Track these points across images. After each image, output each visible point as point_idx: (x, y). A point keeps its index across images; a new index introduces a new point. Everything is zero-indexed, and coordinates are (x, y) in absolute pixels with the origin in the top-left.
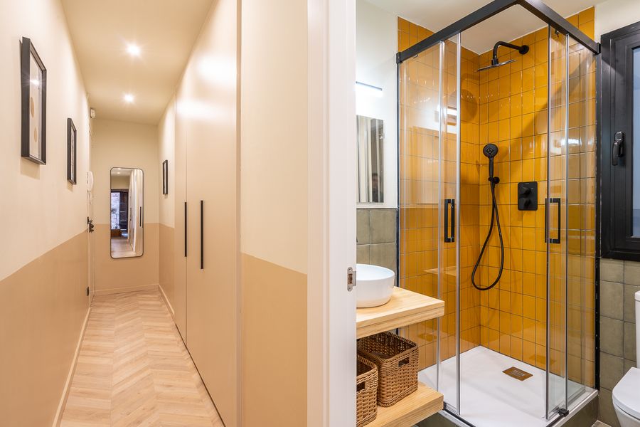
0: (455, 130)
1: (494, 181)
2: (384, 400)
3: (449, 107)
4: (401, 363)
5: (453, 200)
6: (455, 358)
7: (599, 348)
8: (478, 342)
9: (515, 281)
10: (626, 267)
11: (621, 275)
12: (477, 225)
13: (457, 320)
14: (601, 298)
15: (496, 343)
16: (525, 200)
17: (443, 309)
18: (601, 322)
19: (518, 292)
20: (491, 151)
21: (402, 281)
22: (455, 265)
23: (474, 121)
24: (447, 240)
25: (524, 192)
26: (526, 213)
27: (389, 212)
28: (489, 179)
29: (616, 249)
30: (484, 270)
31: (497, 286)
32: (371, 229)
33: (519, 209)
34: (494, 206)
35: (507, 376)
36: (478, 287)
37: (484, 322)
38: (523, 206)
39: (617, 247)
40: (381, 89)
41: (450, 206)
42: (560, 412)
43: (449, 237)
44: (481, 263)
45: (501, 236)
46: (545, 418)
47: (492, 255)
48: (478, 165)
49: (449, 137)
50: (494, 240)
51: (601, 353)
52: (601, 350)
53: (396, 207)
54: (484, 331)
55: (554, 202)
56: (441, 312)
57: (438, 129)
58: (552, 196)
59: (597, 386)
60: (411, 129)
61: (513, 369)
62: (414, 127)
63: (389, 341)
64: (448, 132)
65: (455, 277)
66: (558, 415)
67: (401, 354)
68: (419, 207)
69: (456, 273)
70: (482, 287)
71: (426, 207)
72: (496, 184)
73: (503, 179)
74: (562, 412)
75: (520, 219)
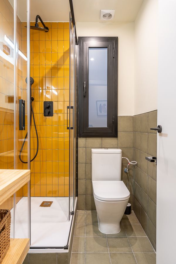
1: (32, 99)
7: (78, 178)
8: (22, 196)
10: (87, 140)
11: (85, 144)
14: (78, 155)
16: (47, 110)
18: (78, 166)
24: (20, 128)
25: (47, 106)
26: (47, 118)
29: (83, 133)
33: (45, 115)
35: (42, 207)
39: (84, 132)
45: (36, 130)
59: (77, 195)
61: (44, 202)
72: (32, 101)
73: (35, 99)
74: (72, 213)
75: (45, 121)
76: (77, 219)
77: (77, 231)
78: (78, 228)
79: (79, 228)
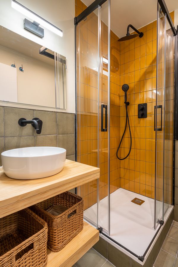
0: (107, 74)
1: (127, 104)
2: (56, 247)
3: (104, 57)
4: (70, 215)
5: (106, 106)
6: (107, 197)
8: (119, 186)
9: (137, 154)
12: (119, 127)
13: (108, 176)
14: (175, 160)
15: (127, 185)
16: (141, 112)
17: (99, 174)
18: (175, 172)
19: (138, 160)
20: (125, 88)
21: (79, 157)
22: (108, 148)
23: (117, 73)
24: (103, 130)
25: (141, 108)
26: (142, 119)
27: (70, 115)
28: (125, 103)
30: (122, 150)
31: (128, 157)
32: (57, 125)
33: (139, 118)
34: (127, 116)
35: (133, 203)
36: (120, 158)
37: (122, 175)
38: (140, 116)
40: (62, 31)
41: (104, 109)
42: (160, 223)
43: (104, 128)
44: (121, 146)
45: (130, 131)
46: (154, 228)
47: (126, 142)
48: (120, 96)
49: (103, 77)
50: (127, 135)
51: (175, 187)
52: (175, 186)
53: (75, 113)
54: (122, 180)
55: (159, 108)
56: (98, 176)
57: (97, 70)
58: (158, 105)
59: (173, 204)
60: (84, 67)
61: (136, 199)
62: (85, 67)
63: (67, 197)
64: (103, 74)
65: (107, 153)
66: (159, 225)
67: (71, 208)
68: (89, 114)
69: (108, 151)
70: (121, 158)
71: (93, 115)
72: (128, 105)
73: (131, 103)
74: (161, 223)
75: (139, 123)
76: (171, 230)
77: (166, 244)
78: (168, 242)
79: (171, 242)
